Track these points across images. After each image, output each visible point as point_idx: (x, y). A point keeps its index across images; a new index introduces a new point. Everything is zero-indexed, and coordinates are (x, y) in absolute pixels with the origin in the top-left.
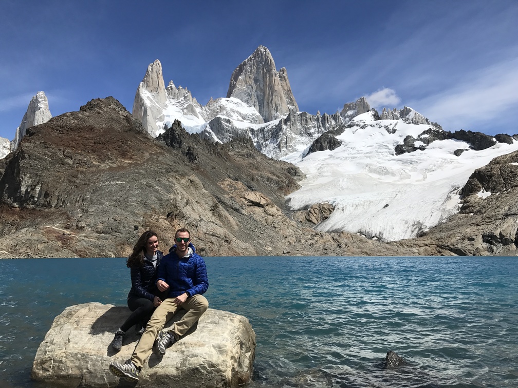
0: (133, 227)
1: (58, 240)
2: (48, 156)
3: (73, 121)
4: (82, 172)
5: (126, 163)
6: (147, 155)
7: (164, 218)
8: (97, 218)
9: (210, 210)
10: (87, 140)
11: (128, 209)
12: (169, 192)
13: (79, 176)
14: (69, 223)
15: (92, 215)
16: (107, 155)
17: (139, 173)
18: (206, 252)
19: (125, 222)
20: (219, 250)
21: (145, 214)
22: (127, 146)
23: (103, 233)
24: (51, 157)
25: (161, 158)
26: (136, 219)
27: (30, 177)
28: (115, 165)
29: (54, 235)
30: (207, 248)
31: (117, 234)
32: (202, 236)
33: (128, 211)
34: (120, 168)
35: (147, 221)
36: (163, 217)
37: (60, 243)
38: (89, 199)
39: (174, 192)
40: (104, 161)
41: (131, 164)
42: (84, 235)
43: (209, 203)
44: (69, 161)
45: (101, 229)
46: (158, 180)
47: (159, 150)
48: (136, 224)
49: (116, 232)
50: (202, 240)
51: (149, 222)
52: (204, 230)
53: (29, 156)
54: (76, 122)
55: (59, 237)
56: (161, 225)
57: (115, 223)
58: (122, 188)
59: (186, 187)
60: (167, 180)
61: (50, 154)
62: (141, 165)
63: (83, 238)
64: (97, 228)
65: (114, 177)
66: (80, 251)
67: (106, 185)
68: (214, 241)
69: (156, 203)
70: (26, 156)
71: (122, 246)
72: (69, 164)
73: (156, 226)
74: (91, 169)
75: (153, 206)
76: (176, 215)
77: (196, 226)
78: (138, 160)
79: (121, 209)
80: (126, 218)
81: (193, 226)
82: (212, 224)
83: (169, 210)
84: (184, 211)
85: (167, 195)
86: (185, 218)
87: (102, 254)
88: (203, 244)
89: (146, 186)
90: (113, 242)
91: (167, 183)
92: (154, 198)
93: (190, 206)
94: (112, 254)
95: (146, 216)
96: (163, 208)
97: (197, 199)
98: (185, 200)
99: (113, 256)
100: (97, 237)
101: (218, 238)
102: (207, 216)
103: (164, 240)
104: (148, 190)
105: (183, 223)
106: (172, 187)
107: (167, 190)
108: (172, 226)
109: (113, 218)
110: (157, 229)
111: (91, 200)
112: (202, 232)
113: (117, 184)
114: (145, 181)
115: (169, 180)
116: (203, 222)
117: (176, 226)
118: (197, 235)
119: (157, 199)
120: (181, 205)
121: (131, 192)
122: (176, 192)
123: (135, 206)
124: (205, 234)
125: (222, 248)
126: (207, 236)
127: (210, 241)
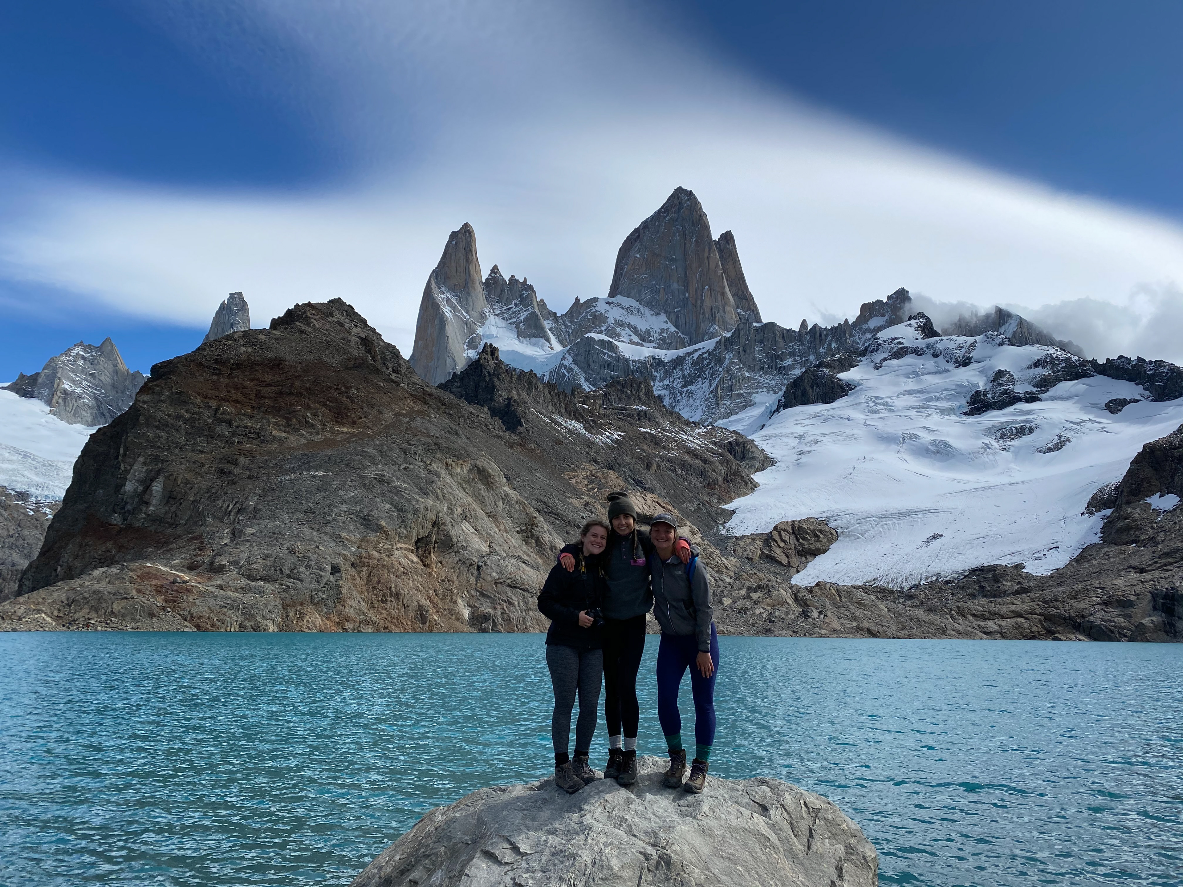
0: (329, 568)
1: (159, 592)
2: (185, 421)
3: (243, 349)
4: (248, 453)
5: (342, 432)
6: (388, 416)
7: (406, 549)
8: (256, 548)
9: (518, 532)
10: (266, 386)
11: (328, 529)
12: (425, 493)
13: (242, 460)
14: (199, 558)
15: (247, 541)
16: (305, 417)
17: (365, 454)
18: (493, 621)
19: (314, 557)
20: (524, 617)
21: (364, 539)
22: (349, 397)
23: (261, 579)
24: (191, 421)
25: (419, 422)
26: (340, 549)
27: (144, 464)
28: (319, 438)
29: (154, 582)
30: (499, 613)
31: (289, 582)
32: (491, 589)
33: (326, 533)
34: (328, 443)
35: (364, 554)
36: (405, 546)
37: (159, 601)
38: (251, 508)
39: (437, 494)
40: (297, 430)
41: (352, 435)
42: (219, 583)
44: (224, 430)
45: (258, 570)
46: (406, 469)
47: (417, 407)
48: (340, 561)
49: (289, 576)
51: (369, 556)
52: (494, 574)
53: (147, 420)
54: (250, 350)
55: (162, 586)
56: (395, 563)
57: (291, 559)
58: (323, 485)
59: (466, 483)
60: (425, 468)
61: (187, 416)
62: (372, 438)
63: (213, 590)
64: (250, 569)
65: (309, 462)
66: (200, 618)
67: (291, 480)
68: (515, 600)
69: (391, 518)
70: (142, 419)
71: (299, 608)
72: (223, 436)
73: (383, 566)
74: (267, 447)
75: (383, 523)
76: (436, 542)
77: (479, 567)
78: (369, 427)
79: (312, 529)
80: (318, 547)
81: (471, 565)
82: (513, 561)
83: (421, 530)
84: (453, 533)
85: (417, 501)
86: (456, 549)
87: (248, 624)
88: (490, 605)
89: (374, 482)
90: (278, 600)
91: (423, 474)
92: (388, 506)
93: (469, 522)
94: (270, 624)
95: (364, 544)
96: (405, 528)
97: (489, 509)
98: (459, 510)
99: (272, 628)
100: (242, 588)
101: (525, 594)
102: (506, 545)
103: (397, 595)
104: (378, 488)
105: (451, 559)
106: (432, 483)
107: (421, 489)
108: (425, 565)
109: (288, 549)
110: (386, 571)
111: (256, 510)
112: (490, 579)
113: (314, 477)
114: (374, 471)
115: (429, 467)
116: (495, 558)
117: (434, 566)
118: (479, 585)
119: (395, 507)
120: (448, 520)
121: (341, 493)
122: (440, 495)
123: (344, 523)
124: (496, 583)
125: (530, 612)
126: (500, 588)
127: (505, 598)
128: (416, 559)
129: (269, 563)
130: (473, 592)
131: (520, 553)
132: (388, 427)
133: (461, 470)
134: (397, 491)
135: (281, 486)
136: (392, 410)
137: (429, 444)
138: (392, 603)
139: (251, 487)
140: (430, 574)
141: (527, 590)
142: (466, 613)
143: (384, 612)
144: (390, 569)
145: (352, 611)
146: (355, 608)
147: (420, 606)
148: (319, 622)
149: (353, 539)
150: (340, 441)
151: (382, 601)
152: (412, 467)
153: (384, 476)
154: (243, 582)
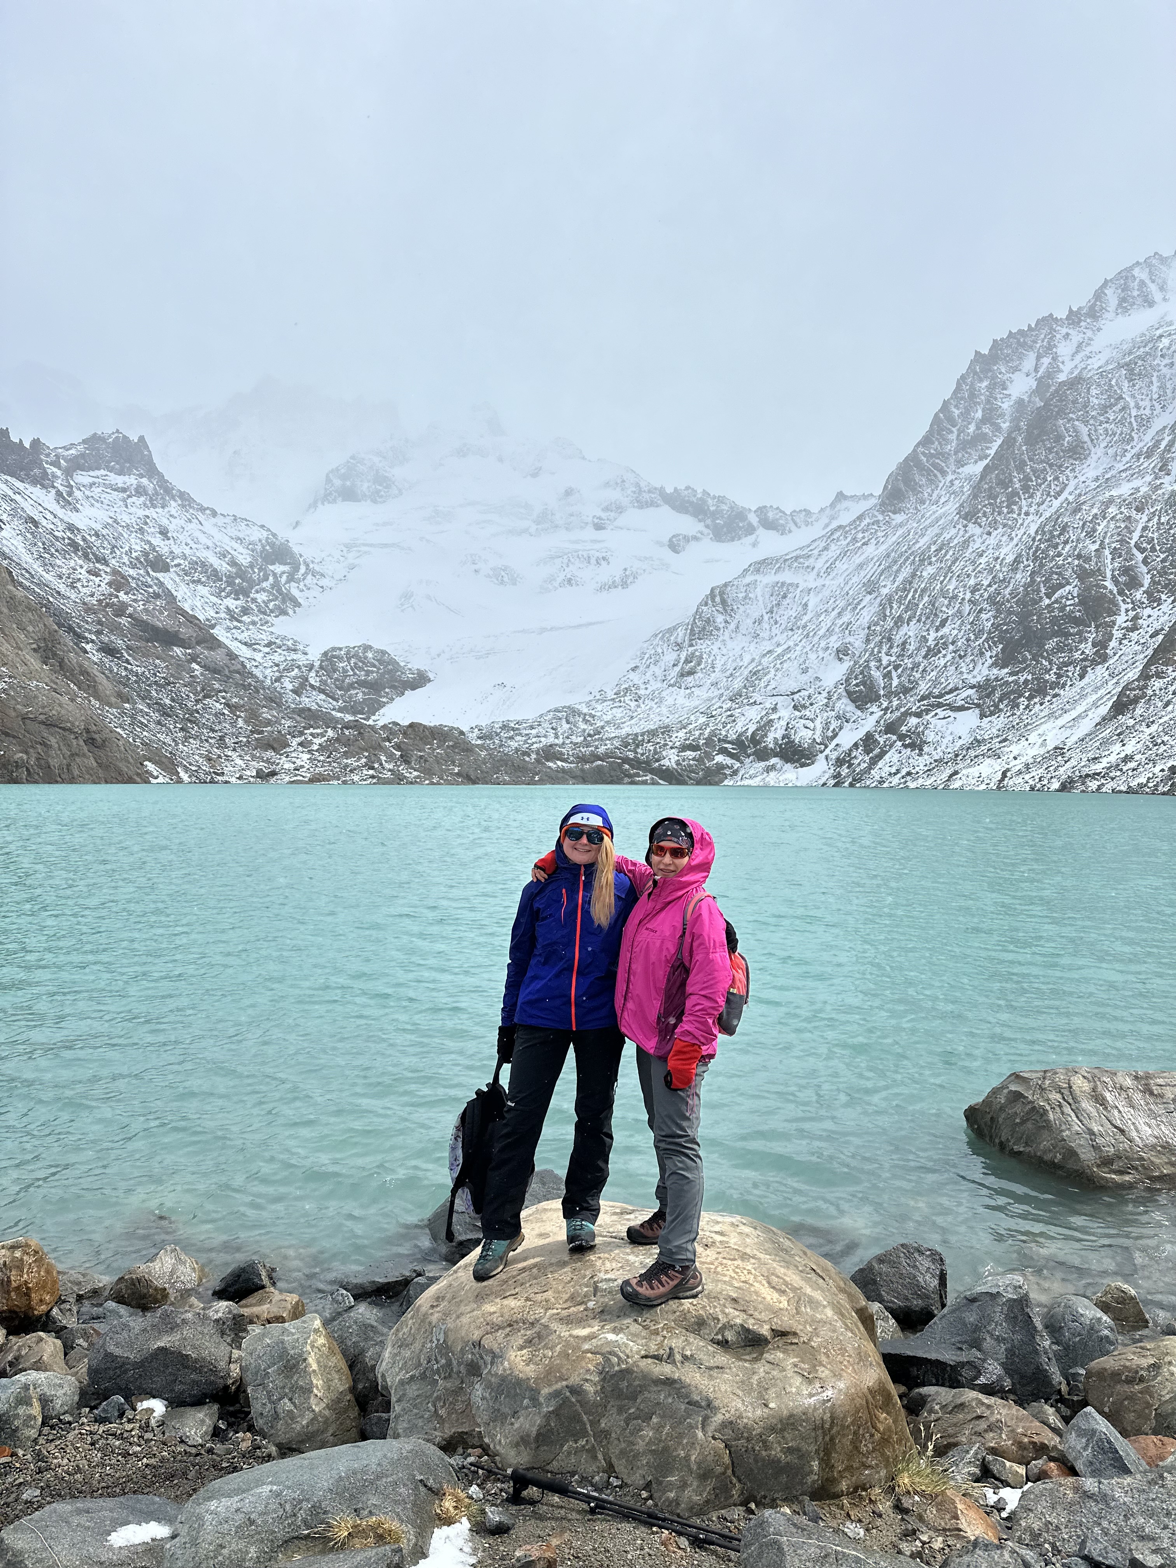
9: (35, 650)
18: (28, 770)
20: (69, 765)
30: (33, 758)
32: (17, 727)
43: (30, 628)
50: (14, 737)
52: (19, 707)
68: (53, 741)
82: (44, 690)
88: (18, 747)
101: (66, 734)
102: (25, 667)
112: (13, 714)
124: (24, 719)
125: (78, 760)
126: (33, 726)
127: (39, 740)
131: (46, 680)
141: (70, 730)
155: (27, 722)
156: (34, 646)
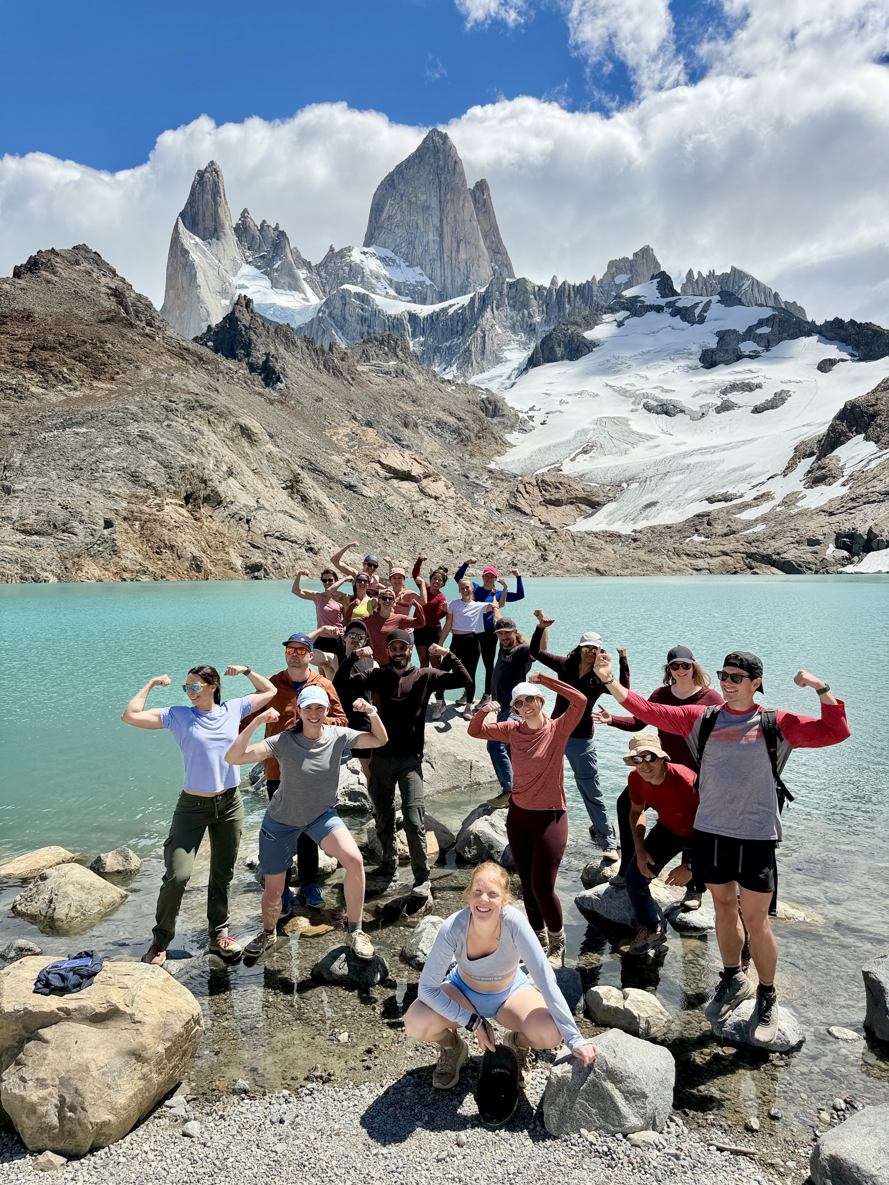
0: (102, 522)
5: (101, 388)
7: (176, 504)
8: (28, 504)
9: (283, 488)
10: (17, 340)
12: (190, 450)
15: (18, 497)
16: (61, 373)
17: (126, 411)
19: (85, 512)
21: (134, 495)
23: (36, 534)
26: (110, 504)
28: (78, 394)
31: (66, 536)
32: (260, 541)
34: (88, 400)
35: (136, 509)
40: (55, 386)
41: (112, 391)
45: (32, 525)
46: (168, 426)
48: (111, 516)
49: (64, 531)
50: (258, 548)
51: (141, 512)
52: (263, 527)
56: (167, 518)
57: (64, 514)
58: (88, 442)
59: (229, 440)
60: (188, 425)
62: (132, 394)
64: (23, 525)
65: (71, 419)
67: (54, 437)
68: (284, 550)
69: (159, 474)
71: (76, 560)
73: (155, 520)
74: (26, 403)
75: (151, 479)
76: (205, 498)
77: (248, 521)
78: (127, 383)
79: (82, 485)
80: (88, 502)
81: (240, 519)
82: (281, 515)
83: (189, 486)
84: (221, 489)
85: (183, 458)
86: (225, 504)
87: (27, 575)
88: (261, 555)
89: (138, 438)
90: (55, 553)
91: (187, 431)
92: (154, 463)
93: (236, 479)
94: (50, 576)
95: (134, 500)
96: (174, 484)
97: (254, 466)
98: (225, 468)
99: (53, 579)
100: (18, 543)
101: (293, 545)
102: (272, 500)
103: (172, 547)
104: (143, 446)
105: (220, 513)
106: (196, 440)
107: (185, 446)
108: (195, 519)
109: (59, 505)
110: (158, 525)
111: (21, 467)
112: (260, 532)
113: (77, 434)
114: (137, 428)
115: (192, 424)
116: (262, 512)
117: (204, 520)
118: (250, 537)
119: (162, 464)
120: (215, 477)
121: (106, 450)
122: (205, 451)
123: (112, 479)
124: (265, 536)
125: (299, 562)
126: (269, 540)
127: (275, 549)
128: (187, 514)
129: (42, 517)
130: (244, 544)
131: (287, 508)
132: (147, 382)
133: (224, 428)
134: (163, 448)
135: (44, 444)
136: (151, 366)
137: (190, 402)
138: (167, 554)
139: (13, 443)
140: (201, 527)
141: (296, 542)
142: (238, 563)
143: (160, 562)
144: (162, 523)
145: (128, 562)
146: (131, 560)
147: (194, 557)
148: (97, 573)
149: (122, 495)
150: (100, 398)
151: (157, 553)
152: (174, 424)
153: (147, 433)
154: (20, 537)
155: (268, 537)
156: (284, 485)
